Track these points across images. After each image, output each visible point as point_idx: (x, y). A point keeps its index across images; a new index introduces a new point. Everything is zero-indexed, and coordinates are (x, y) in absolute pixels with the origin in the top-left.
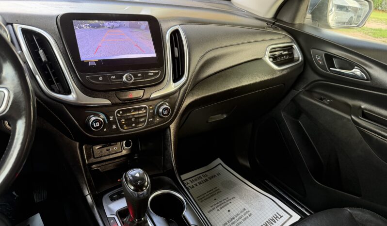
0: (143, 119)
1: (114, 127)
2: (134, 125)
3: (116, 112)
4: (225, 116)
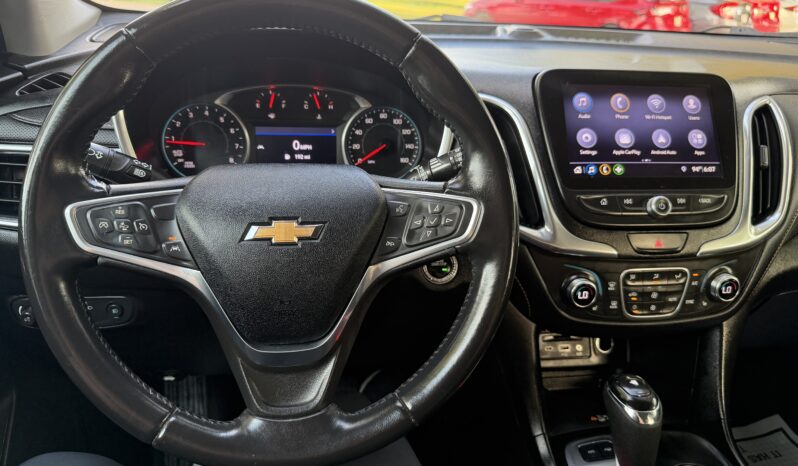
0: (675, 299)
1: (614, 305)
2: (653, 308)
3: (622, 275)
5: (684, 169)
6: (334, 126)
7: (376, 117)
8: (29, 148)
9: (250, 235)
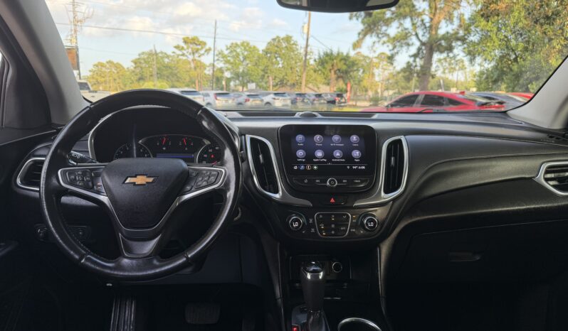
0: (344, 228)
1: (313, 230)
2: (333, 232)
3: (317, 215)
4: (478, 258)
5: (348, 167)
6: (193, 153)
7: (214, 149)
8: (44, 159)
9: (127, 181)
